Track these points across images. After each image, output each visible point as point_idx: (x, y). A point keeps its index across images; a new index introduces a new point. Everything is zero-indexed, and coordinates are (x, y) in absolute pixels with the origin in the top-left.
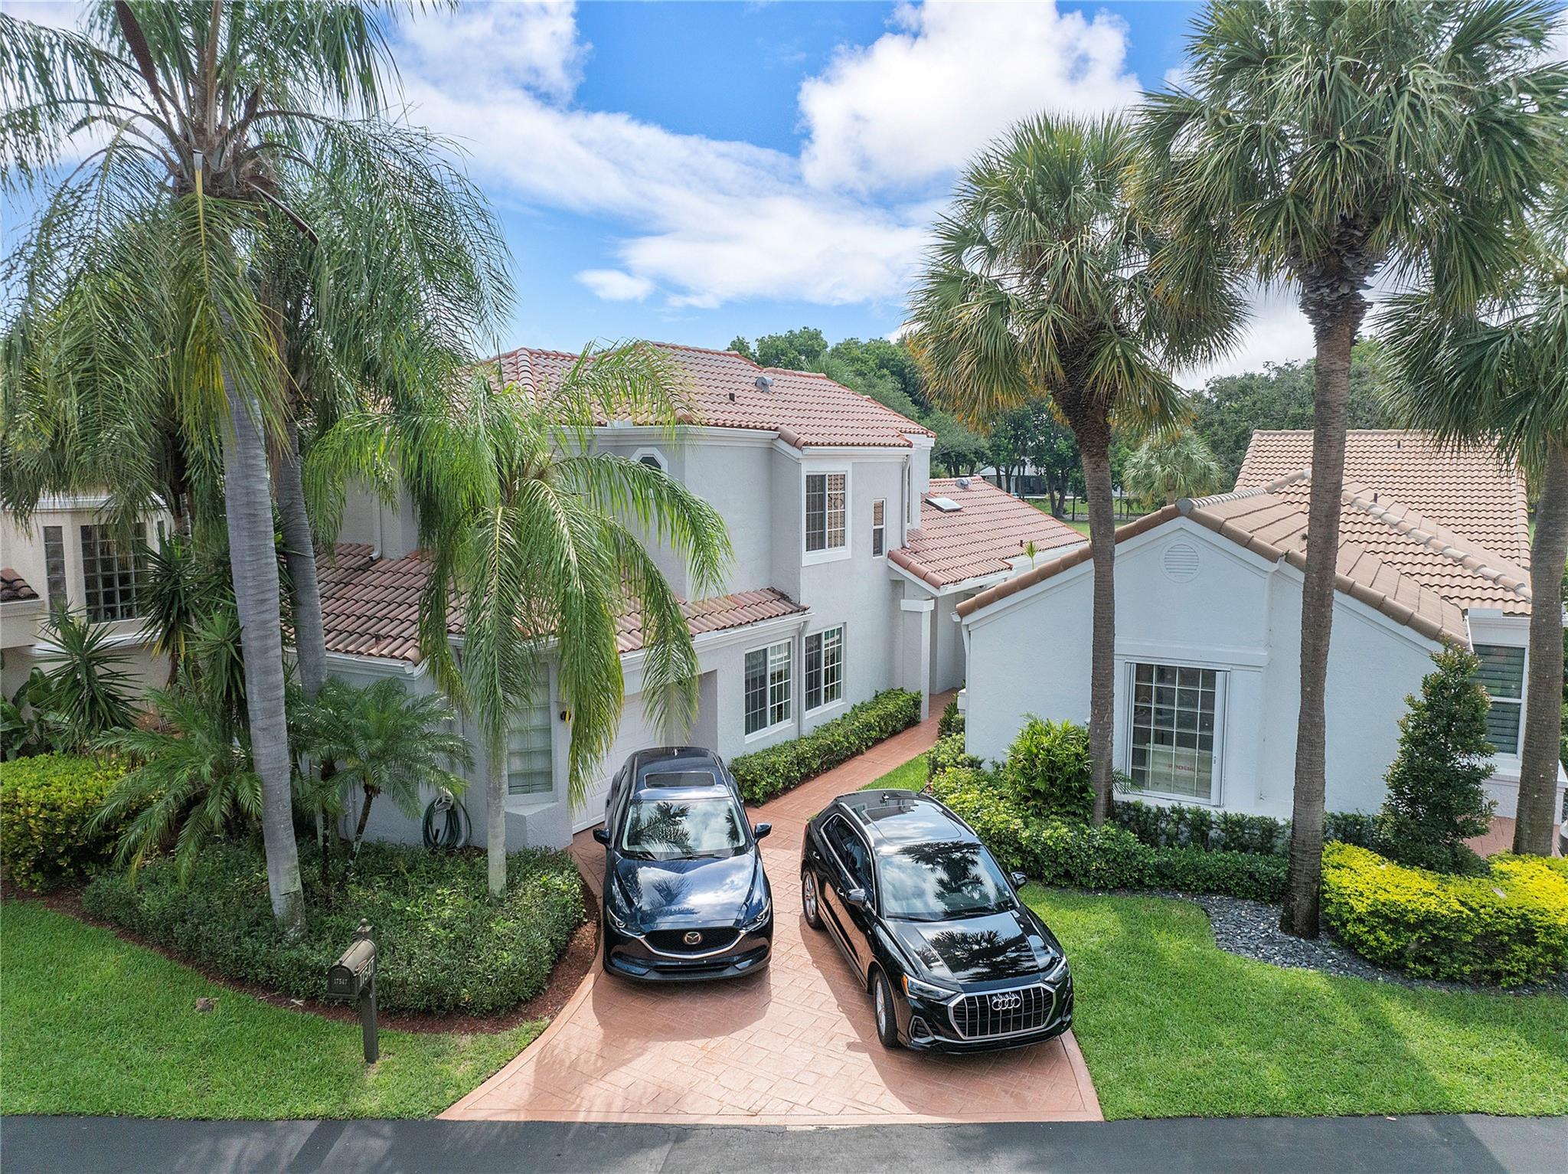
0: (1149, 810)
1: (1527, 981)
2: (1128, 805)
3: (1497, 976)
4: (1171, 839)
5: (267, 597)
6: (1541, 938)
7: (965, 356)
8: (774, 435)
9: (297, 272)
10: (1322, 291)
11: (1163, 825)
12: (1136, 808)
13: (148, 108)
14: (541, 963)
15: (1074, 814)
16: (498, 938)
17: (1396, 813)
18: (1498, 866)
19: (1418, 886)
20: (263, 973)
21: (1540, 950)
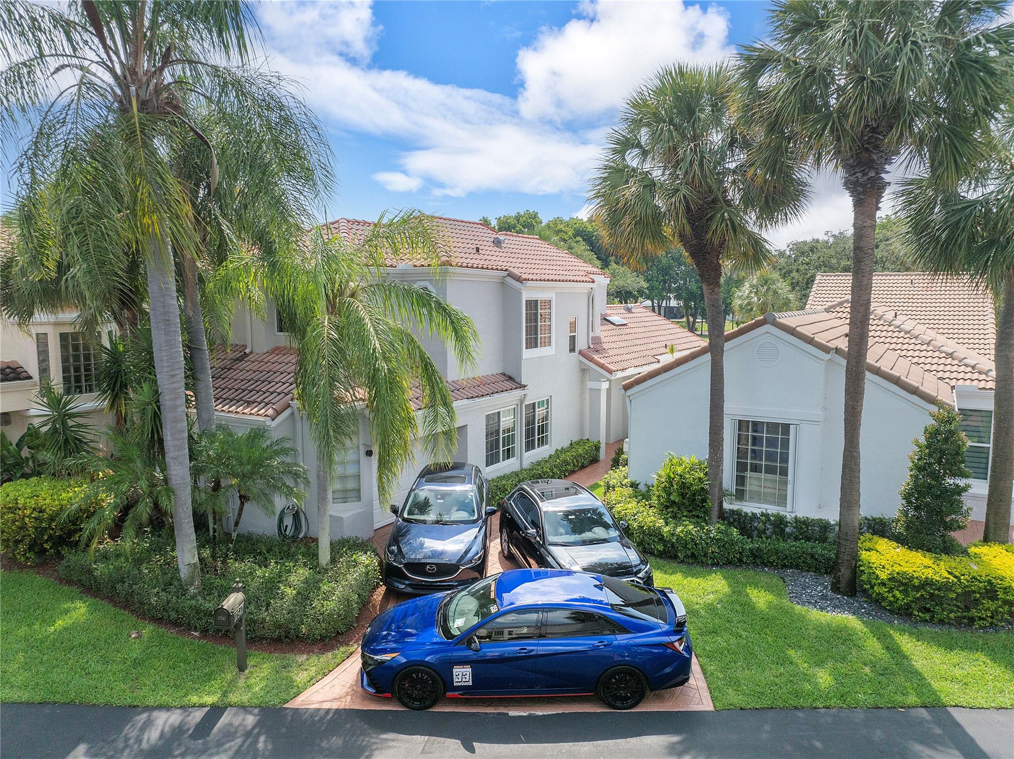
0: (746, 514)
1: (991, 624)
2: (733, 511)
3: (972, 620)
4: (761, 533)
5: (176, 373)
6: (1001, 595)
7: (627, 219)
8: (505, 273)
9: (196, 164)
10: (857, 175)
11: (756, 524)
12: (738, 513)
13: (100, 57)
14: (353, 609)
15: (698, 517)
16: (324, 593)
17: (906, 516)
18: (973, 550)
19: (920, 562)
20: (173, 615)
21: (1000, 603)
